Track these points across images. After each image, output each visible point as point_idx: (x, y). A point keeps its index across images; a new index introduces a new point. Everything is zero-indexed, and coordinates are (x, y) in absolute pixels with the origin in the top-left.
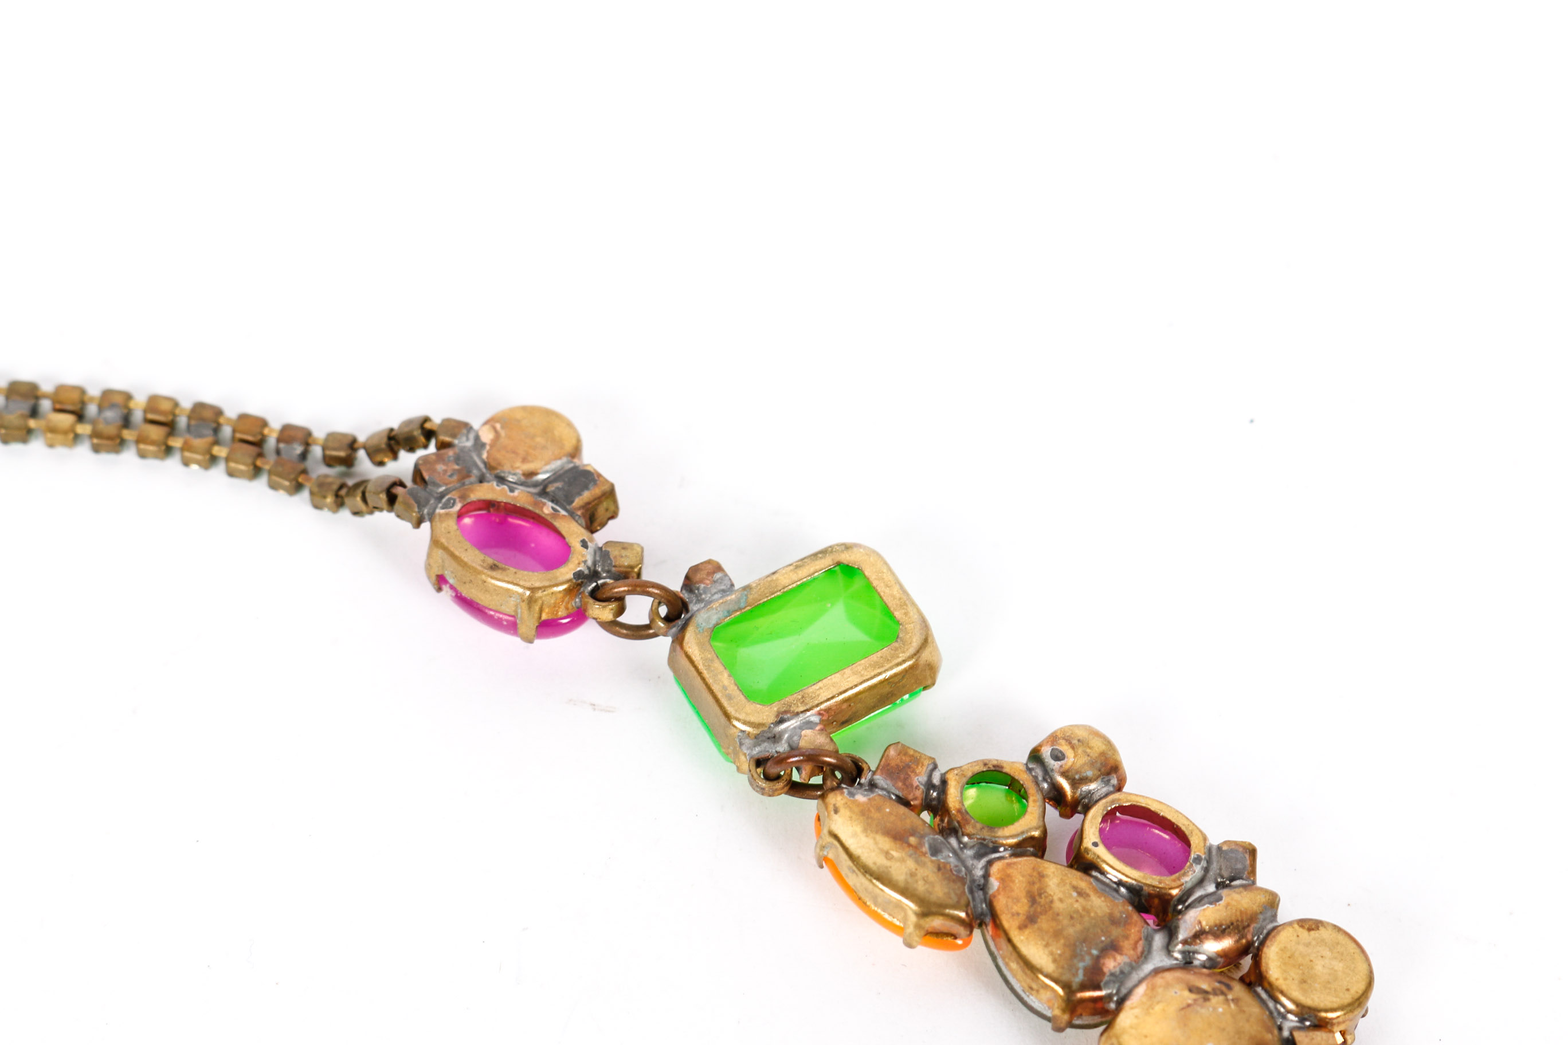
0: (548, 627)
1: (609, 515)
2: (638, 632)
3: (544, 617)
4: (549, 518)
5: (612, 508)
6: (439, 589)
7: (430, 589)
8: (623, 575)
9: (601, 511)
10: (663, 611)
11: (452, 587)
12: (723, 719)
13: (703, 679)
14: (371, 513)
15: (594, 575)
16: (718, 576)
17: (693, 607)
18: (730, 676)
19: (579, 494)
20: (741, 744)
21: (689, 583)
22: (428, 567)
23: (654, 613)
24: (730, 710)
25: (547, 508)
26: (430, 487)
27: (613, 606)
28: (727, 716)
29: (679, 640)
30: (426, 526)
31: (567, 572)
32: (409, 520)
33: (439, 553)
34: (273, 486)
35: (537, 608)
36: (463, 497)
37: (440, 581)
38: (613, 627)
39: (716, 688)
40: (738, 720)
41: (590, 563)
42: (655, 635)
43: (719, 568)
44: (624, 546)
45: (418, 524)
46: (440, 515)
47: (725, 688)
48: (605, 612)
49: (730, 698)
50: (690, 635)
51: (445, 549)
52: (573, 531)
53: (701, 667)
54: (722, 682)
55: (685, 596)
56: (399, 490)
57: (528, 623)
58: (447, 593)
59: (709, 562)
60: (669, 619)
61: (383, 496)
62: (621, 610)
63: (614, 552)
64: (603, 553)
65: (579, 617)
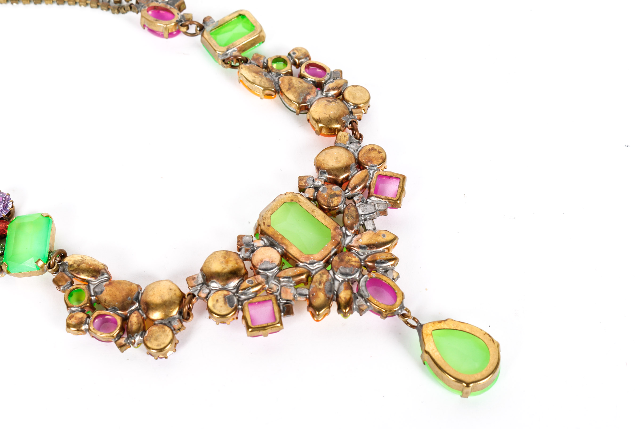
0: (171, 35)
1: (184, 8)
2: (193, 35)
3: (170, 32)
4: (169, 9)
5: (184, 6)
6: (144, 28)
7: (141, 28)
8: (188, 20)
9: (182, 7)
10: (198, 29)
11: (147, 27)
12: (214, 51)
13: (209, 42)
14: (126, 12)
15: (181, 21)
16: (211, 19)
17: (205, 27)
18: (215, 41)
19: (176, 3)
20: (219, 57)
21: (204, 22)
22: (141, 23)
23: (196, 30)
24: (216, 49)
25: (168, 7)
26: (140, 4)
27: (186, 28)
28: (215, 51)
29: (202, 35)
30: (140, 14)
31: (174, 20)
32: (136, 12)
33: (143, 19)
34: (102, 9)
35: (168, 29)
36: (148, 6)
37: (144, 26)
38: (186, 33)
39: (212, 44)
40: (218, 51)
41: (180, 18)
42: (197, 35)
43: (210, 18)
44: (188, 14)
45: (138, 13)
46: (143, 10)
47: (214, 44)
48: (184, 29)
49: (215, 46)
50: (205, 33)
51: (145, 18)
52: (175, 11)
53: (208, 40)
54: (213, 43)
55: (203, 25)
56: (132, 6)
57: (166, 34)
58: (146, 28)
59: (209, 16)
60: (200, 30)
61: (129, 8)
62: (188, 29)
63: (185, 16)
64: (183, 16)
65: (178, 32)
